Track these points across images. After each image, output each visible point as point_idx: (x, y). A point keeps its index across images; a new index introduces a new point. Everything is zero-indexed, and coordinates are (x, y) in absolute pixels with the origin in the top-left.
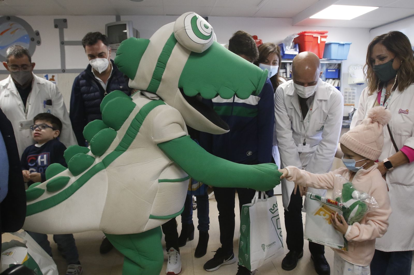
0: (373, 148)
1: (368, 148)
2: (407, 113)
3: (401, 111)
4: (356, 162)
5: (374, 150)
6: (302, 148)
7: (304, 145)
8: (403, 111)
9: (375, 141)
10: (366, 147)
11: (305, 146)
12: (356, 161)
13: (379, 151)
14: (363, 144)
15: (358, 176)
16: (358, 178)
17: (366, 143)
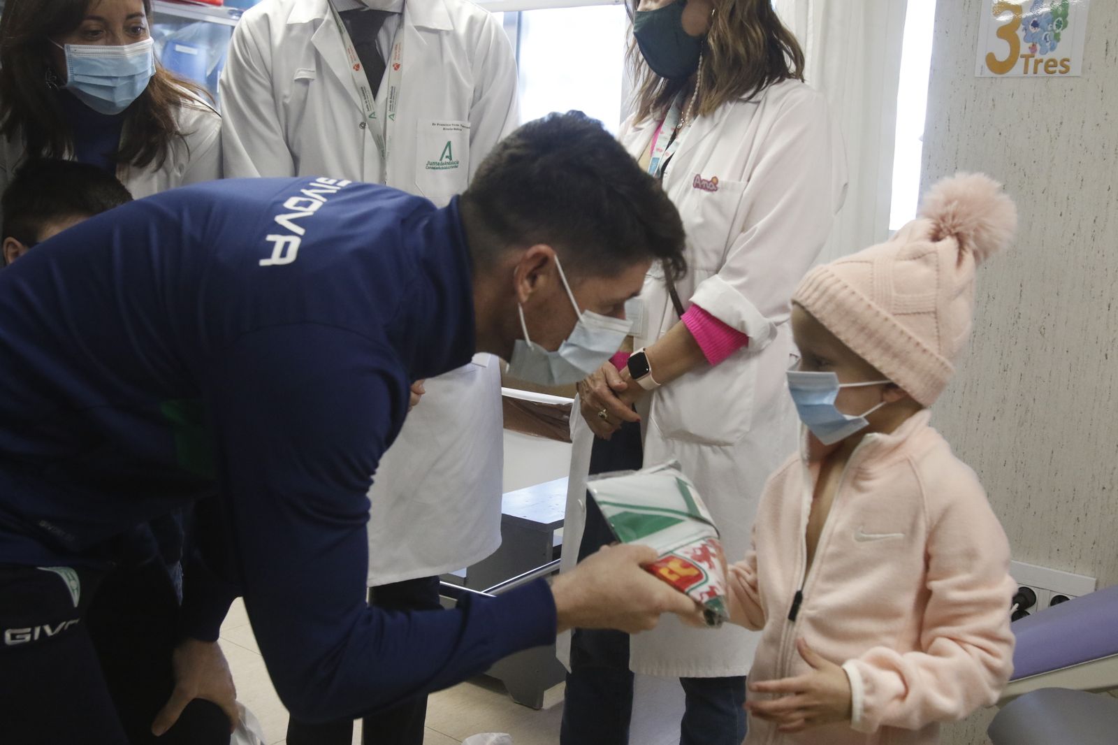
0: (919, 340)
1: (902, 332)
2: (713, 187)
3: (699, 182)
4: (842, 389)
5: (925, 351)
8: (704, 183)
9: (935, 313)
10: (894, 326)
12: (841, 382)
13: (942, 358)
14: (884, 313)
15: (859, 468)
16: (861, 475)
17: (895, 309)
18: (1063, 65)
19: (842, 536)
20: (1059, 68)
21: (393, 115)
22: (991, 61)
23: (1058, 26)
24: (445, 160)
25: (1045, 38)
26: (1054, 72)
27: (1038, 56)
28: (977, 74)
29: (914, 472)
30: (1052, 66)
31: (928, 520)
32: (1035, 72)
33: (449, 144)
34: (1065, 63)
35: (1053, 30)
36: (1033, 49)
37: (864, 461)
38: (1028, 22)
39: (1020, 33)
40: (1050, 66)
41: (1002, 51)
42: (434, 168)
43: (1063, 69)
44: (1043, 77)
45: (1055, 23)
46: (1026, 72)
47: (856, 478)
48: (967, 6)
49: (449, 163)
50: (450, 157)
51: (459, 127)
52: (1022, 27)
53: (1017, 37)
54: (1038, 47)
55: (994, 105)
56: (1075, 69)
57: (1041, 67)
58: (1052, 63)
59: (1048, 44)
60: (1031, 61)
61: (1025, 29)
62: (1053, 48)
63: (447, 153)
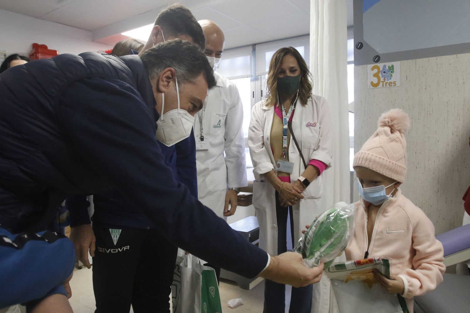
2: (315, 125)
3: (309, 124)
4: (386, 189)
6: (201, 144)
7: (201, 140)
11: (203, 142)
12: (385, 187)
15: (385, 209)
16: (385, 211)
17: (396, 160)
18: (394, 83)
19: (381, 232)
20: (393, 84)
21: (204, 110)
22: (372, 84)
23: (391, 72)
24: (218, 125)
25: (388, 76)
26: (392, 86)
27: (386, 81)
28: (368, 88)
29: (404, 210)
30: (391, 84)
31: (413, 225)
32: (386, 86)
33: (220, 121)
34: (395, 83)
35: (390, 74)
36: (385, 79)
37: (387, 207)
38: (382, 72)
39: (380, 75)
40: (390, 84)
41: (375, 81)
42: (215, 127)
43: (394, 85)
44: (388, 87)
45: (390, 72)
46: (383, 86)
47: (383, 212)
48: (363, 68)
49: (219, 126)
50: (219, 124)
51: (223, 116)
52: (380, 73)
53: (379, 76)
54: (386, 79)
55: (374, 96)
56: (398, 84)
57: (388, 84)
58: (390, 83)
59: (389, 78)
60: (384, 83)
61: (382, 74)
62: (390, 79)
63: (219, 123)
